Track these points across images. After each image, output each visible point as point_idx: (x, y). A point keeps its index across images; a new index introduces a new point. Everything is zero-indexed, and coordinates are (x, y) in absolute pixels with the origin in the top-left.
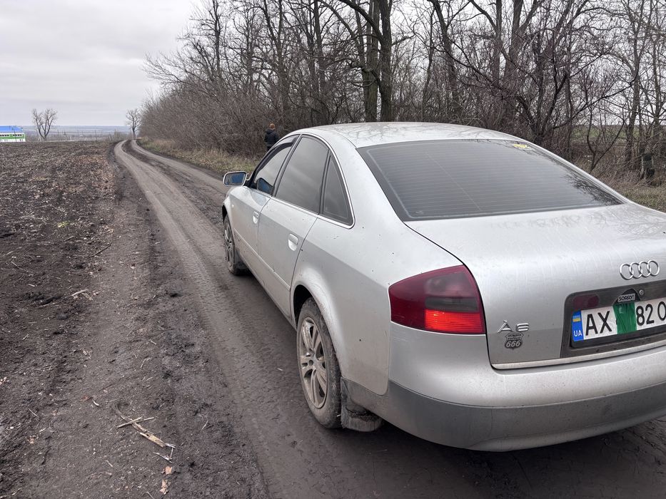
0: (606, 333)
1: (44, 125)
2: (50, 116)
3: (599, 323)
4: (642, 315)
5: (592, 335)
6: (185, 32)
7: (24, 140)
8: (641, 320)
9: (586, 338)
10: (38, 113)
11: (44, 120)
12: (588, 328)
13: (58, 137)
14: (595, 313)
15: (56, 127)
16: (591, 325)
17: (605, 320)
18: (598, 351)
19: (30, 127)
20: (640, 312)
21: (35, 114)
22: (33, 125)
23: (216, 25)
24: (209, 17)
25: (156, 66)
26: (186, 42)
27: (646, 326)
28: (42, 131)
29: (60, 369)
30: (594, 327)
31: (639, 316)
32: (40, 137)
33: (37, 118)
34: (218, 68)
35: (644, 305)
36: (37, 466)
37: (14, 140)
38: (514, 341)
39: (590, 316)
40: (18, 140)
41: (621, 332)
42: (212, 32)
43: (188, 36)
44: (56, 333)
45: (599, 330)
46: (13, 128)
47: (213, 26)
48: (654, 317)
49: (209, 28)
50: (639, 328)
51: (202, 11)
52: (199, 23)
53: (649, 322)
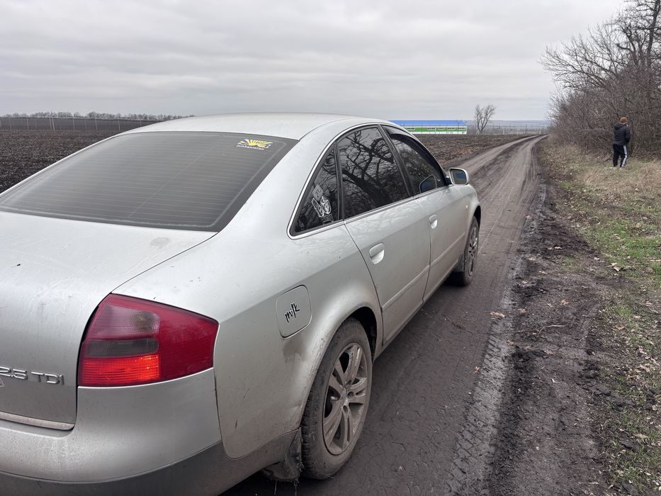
1: (483, 119)
2: (490, 111)
7: (465, 133)
10: (481, 108)
11: (483, 115)
21: (477, 110)
22: (474, 119)
25: (553, 57)
26: (614, 27)
28: (480, 124)
32: (478, 131)
33: (479, 113)
40: (460, 133)
42: (650, 12)
43: (618, 22)
46: (459, 122)
47: (653, 6)
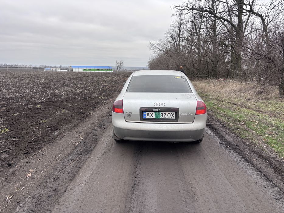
0: (152, 117)
1: (119, 66)
2: (121, 63)
3: (150, 115)
4: (162, 115)
5: (148, 117)
6: (168, 31)
7: (112, 72)
8: (162, 116)
9: (146, 118)
10: (118, 62)
11: (119, 64)
12: (147, 116)
13: (123, 70)
14: (149, 113)
15: (122, 67)
16: (148, 115)
17: (152, 115)
18: (149, 121)
19: (114, 67)
20: (162, 114)
21: (117, 62)
22: (116, 66)
23: (180, 28)
24: (178, 25)
25: (152, 45)
26: (167, 35)
27: (163, 118)
28: (118, 68)
29: (75, 126)
30: (149, 116)
31: (161, 115)
32: (118, 71)
33: (117, 64)
34: (179, 44)
35: (163, 113)
36: (60, 139)
37: (109, 71)
38: (129, 116)
39: (148, 113)
40: (110, 71)
41: (156, 118)
42: (178, 31)
43: (168, 33)
44: (79, 120)
45: (150, 117)
46: (109, 67)
47: (179, 28)
48: (166, 116)
49: (177, 29)
50: (161, 118)
51: (175, 23)
52: (173, 28)
53: (164, 117)
